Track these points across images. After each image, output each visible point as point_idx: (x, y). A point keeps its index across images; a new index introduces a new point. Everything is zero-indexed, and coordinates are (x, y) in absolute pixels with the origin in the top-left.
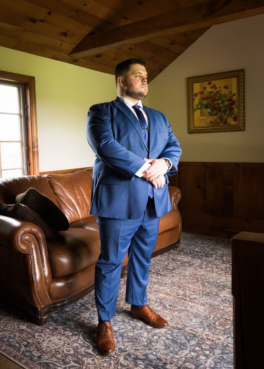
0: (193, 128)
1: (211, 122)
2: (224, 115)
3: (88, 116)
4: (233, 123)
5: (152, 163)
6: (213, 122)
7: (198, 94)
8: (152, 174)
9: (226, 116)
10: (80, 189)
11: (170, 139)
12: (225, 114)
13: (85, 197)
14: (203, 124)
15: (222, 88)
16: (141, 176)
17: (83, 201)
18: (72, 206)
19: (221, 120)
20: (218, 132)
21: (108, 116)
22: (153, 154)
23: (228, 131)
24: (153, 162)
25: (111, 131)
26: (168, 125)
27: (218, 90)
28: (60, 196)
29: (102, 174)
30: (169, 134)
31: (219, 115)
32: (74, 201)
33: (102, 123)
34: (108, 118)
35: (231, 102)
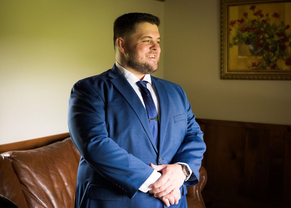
0: (228, 71)
1: (254, 65)
2: (272, 55)
3: (72, 97)
4: (285, 67)
5: (163, 172)
6: (257, 64)
7: (236, 23)
8: (163, 189)
9: (275, 58)
10: (58, 173)
11: (189, 129)
12: (274, 55)
13: (66, 184)
14: (242, 67)
15: (270, 16)
16: (146, 191)
17: (62, 190)
18: (46, 200)
19: (269, 62)
20: (263, 79)
21: (100, 100)
22: (164, 156)
23: (277, 79)
24: (164, 170)
25: (104, 124)
26: (188, 107)
27: (264, 18)
28: (28, 186)
29: (90, 184)
30: (188, 121)
31: (265, 55)
32: (48, 192)
33: (92, 112)
34: (99, 104)
35: (282, 38)
